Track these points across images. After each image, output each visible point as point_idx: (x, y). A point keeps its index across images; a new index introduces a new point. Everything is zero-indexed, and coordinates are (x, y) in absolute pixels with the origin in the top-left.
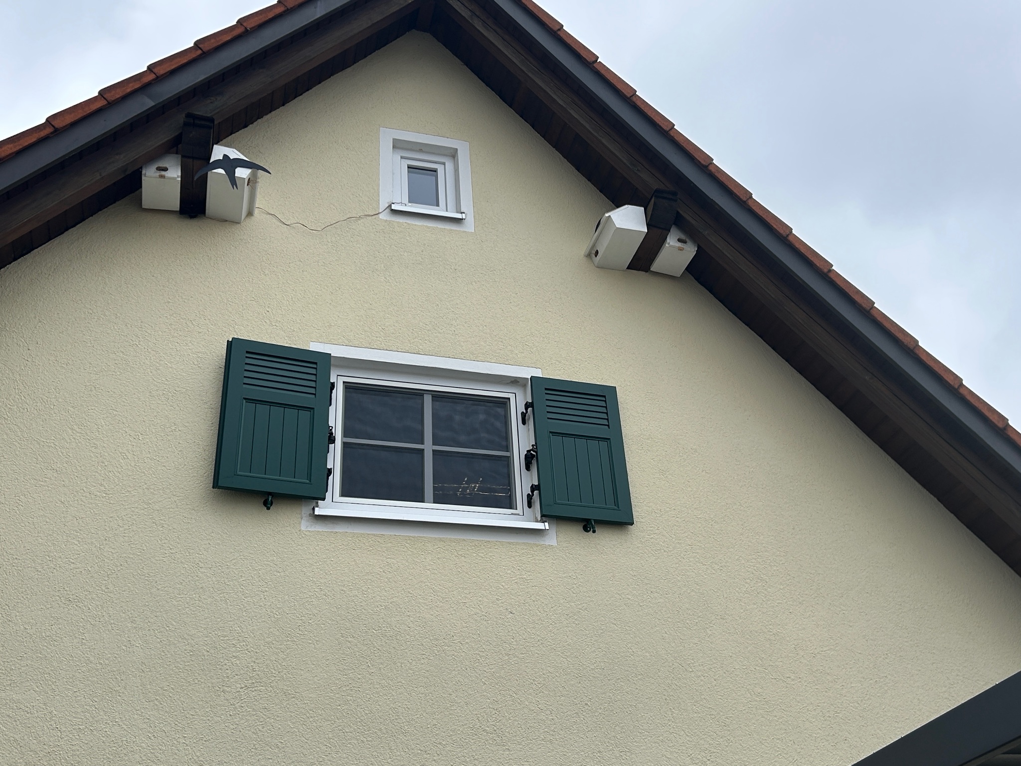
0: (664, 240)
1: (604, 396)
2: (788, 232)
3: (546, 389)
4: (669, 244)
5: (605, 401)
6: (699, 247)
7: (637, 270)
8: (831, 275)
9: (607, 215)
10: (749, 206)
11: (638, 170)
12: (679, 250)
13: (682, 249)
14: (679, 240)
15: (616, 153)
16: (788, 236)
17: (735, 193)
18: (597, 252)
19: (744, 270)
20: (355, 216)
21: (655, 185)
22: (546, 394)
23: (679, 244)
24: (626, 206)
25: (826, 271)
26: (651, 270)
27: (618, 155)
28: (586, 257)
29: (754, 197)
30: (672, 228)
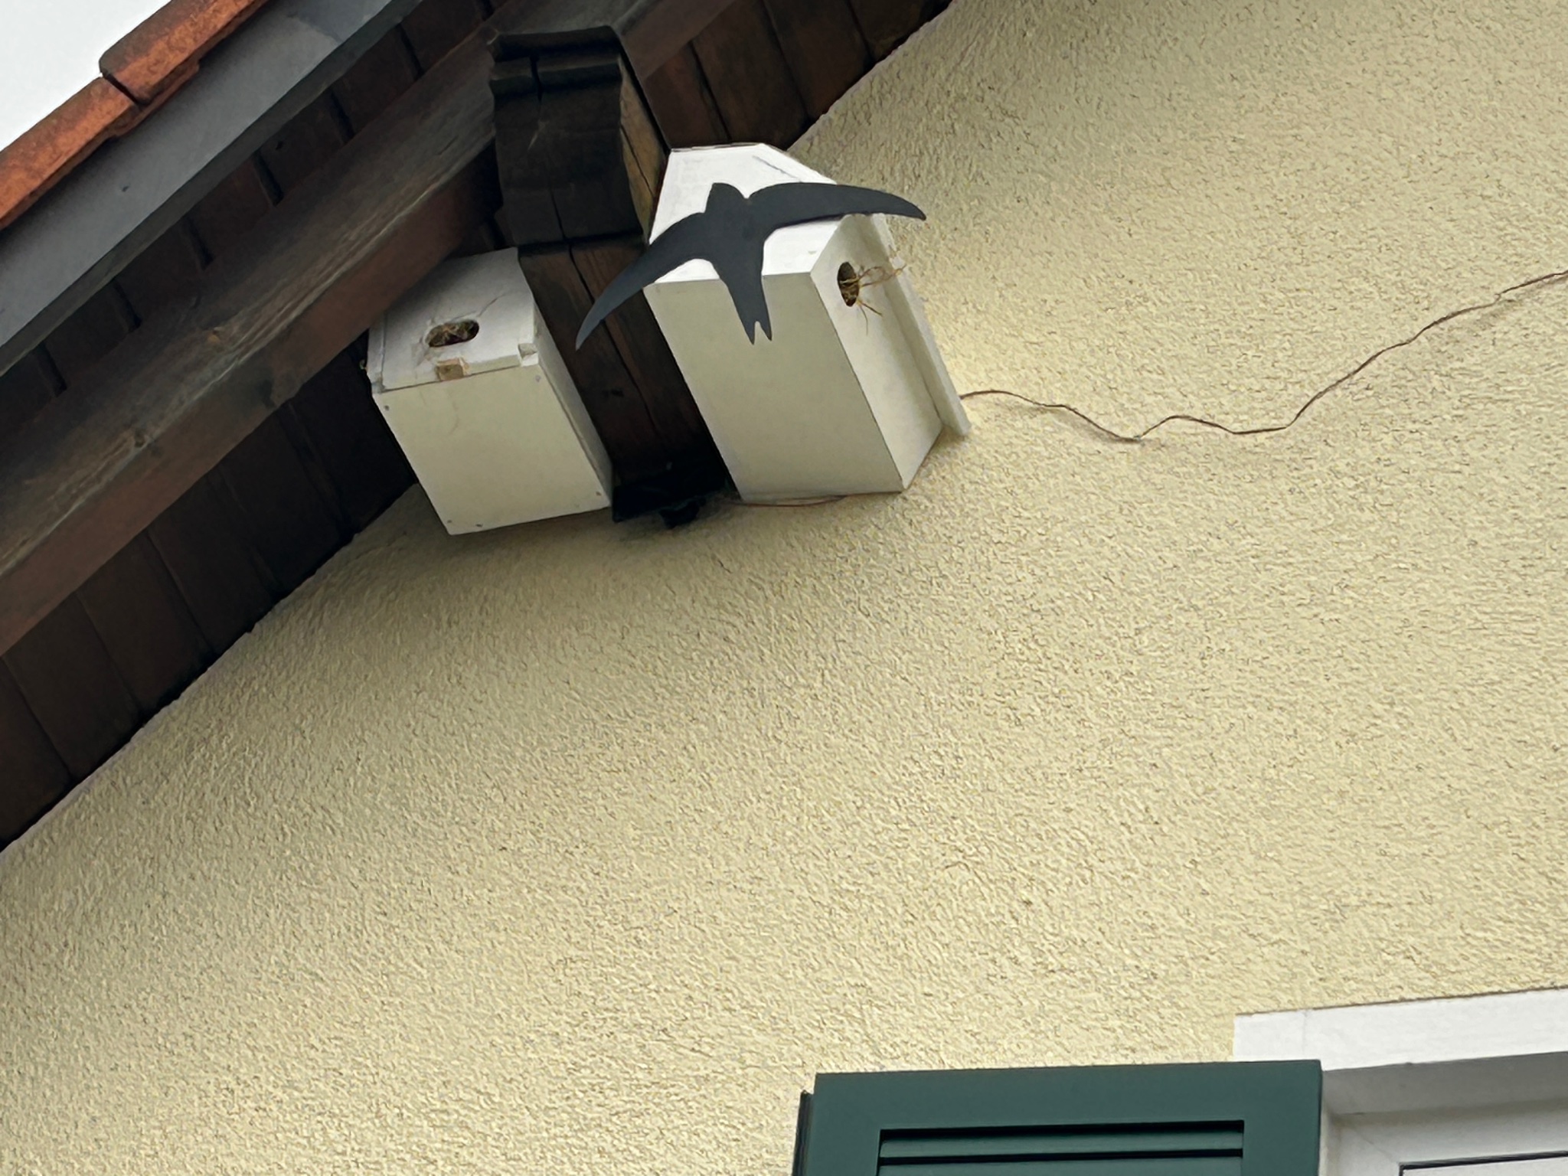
20: (1477, 299)
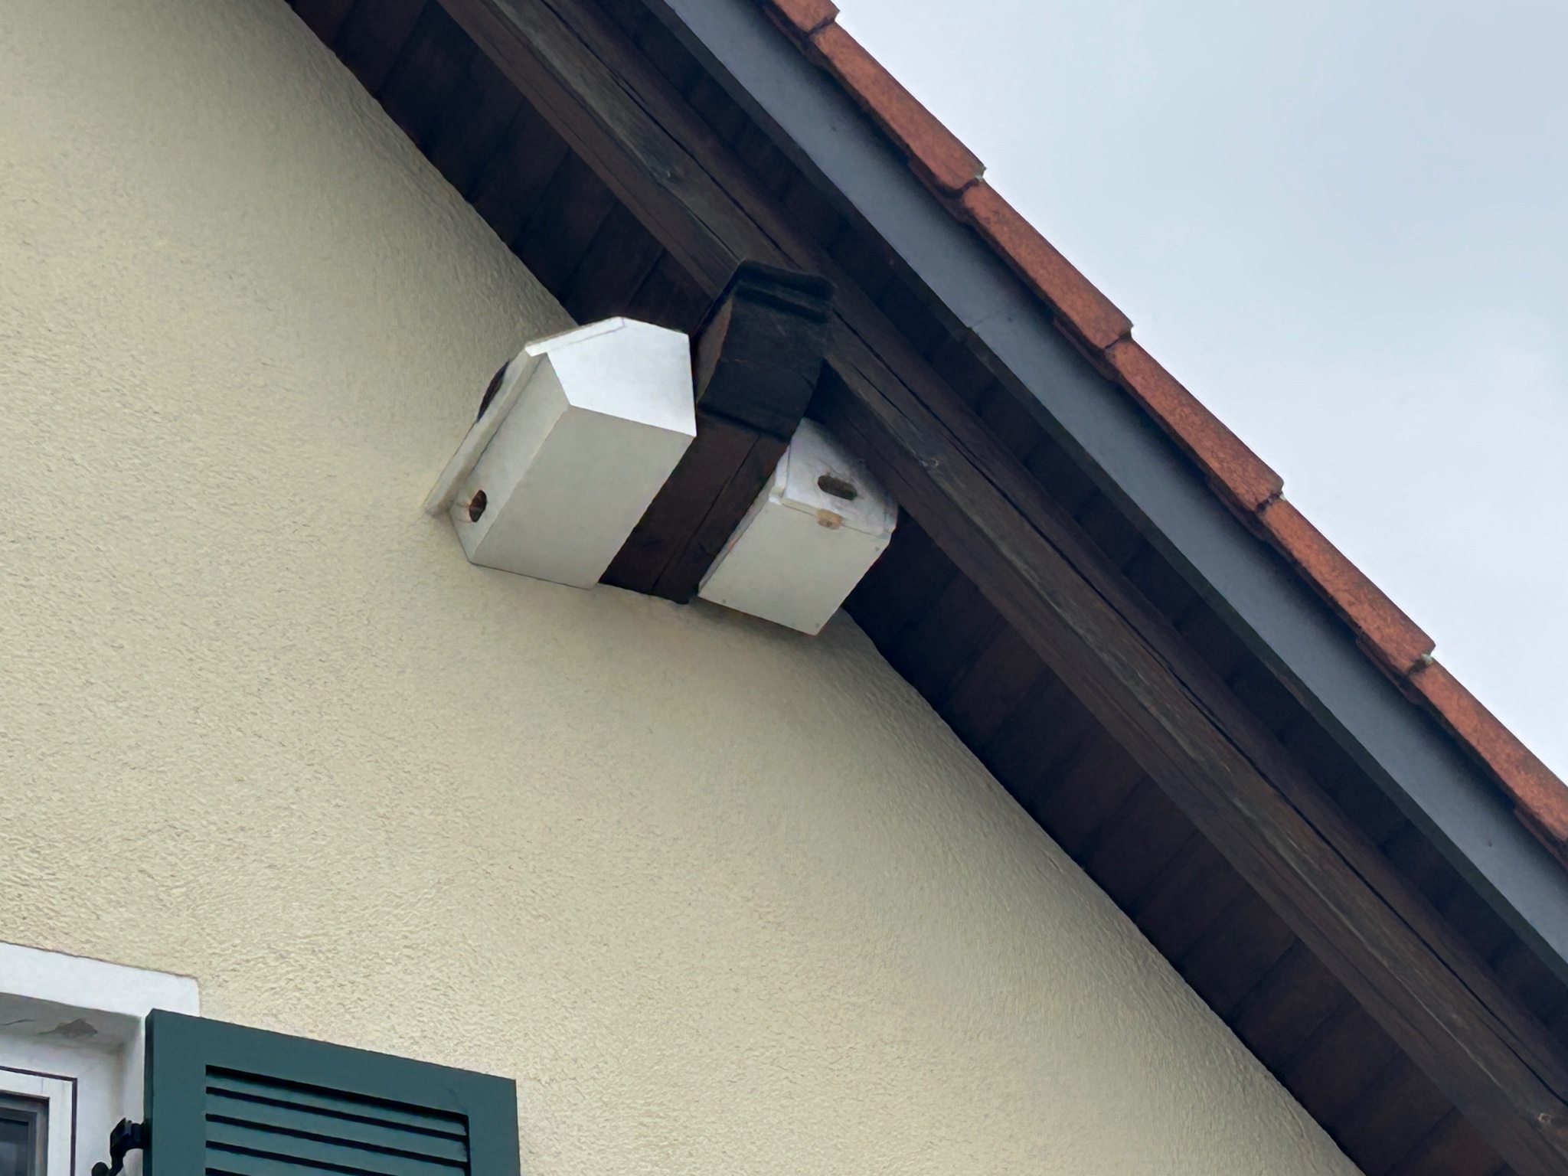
0: (762, 476)
1: (462, 1119)
2: (1264, 493)
3: (212, 1071)
4: (782, 494)
5: (465, 1140)
6: (904, 519)
7: (642, 591)
8: (1428, 686)
9: (533, 350)
10: (1116, 372)
11: (675, 178)
12: (821, 523)
13: (834, 520)
14: (827, 485)
15: (588, 99)
16: (1262, 506)
17: (1065, 314)
18: (480, 503)
19: (1081, 632)
21: (744, 250)
22: (211, 1090)
23: (824, 502)
24: (616, 322)
25: (1404, 663)
26: (704, 593)
27: (594, 104)
28: (434, 516)
29: (1136, 334)
30: (799, 429)
